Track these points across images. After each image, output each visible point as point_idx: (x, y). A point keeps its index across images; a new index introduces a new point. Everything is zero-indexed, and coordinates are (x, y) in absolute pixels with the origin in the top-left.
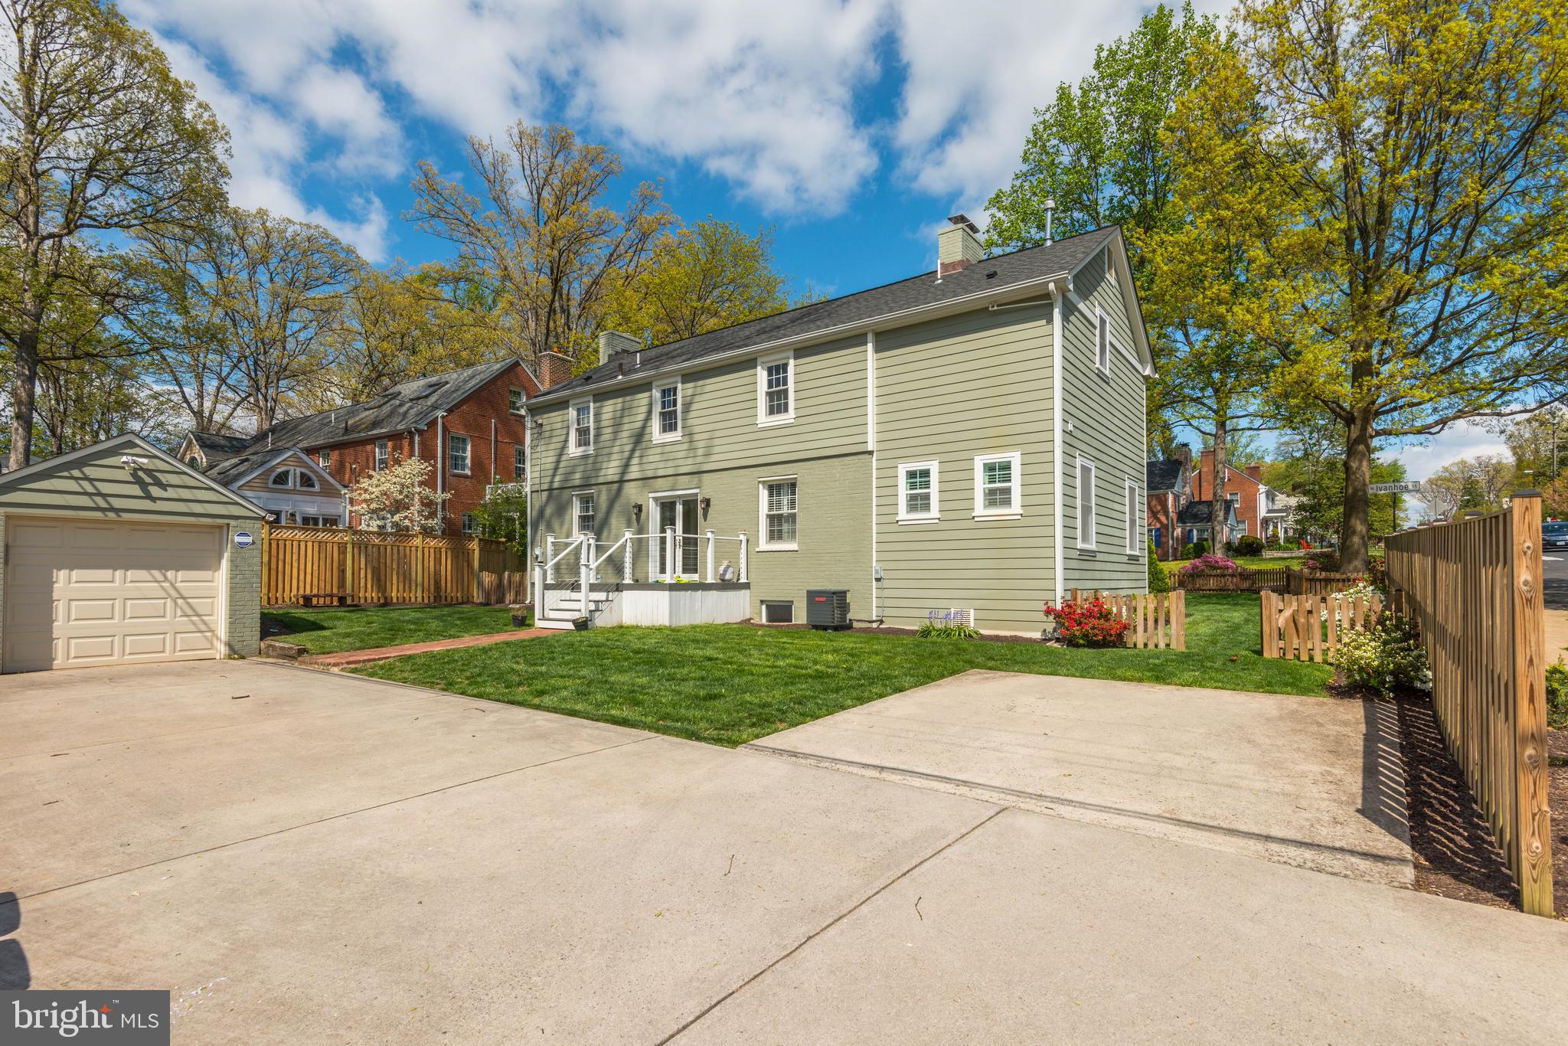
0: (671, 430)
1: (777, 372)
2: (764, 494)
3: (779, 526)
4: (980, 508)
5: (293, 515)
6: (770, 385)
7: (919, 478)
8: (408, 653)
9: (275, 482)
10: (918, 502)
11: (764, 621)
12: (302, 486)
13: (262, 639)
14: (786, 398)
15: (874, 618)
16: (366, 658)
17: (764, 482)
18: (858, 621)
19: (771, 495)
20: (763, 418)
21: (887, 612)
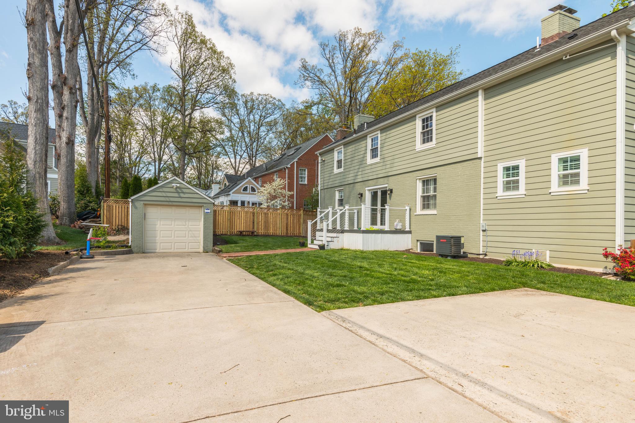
0: (375, 157)
1: (427, 122)
2: (419, 185)
3: (427, 202)
4: (555, 187)
5: (249, 202)
6: (423, 129)
7: (511, 171)
8: (250, 254)
9: (243, 190)
10: (511, 185)
11: (419, 251)
12: (251, 191)
13: (213, 246)
14: (432, 134)
15: (481, 253)
16: (236, 255)
17: (420, 179)
18: (470, 253)
19: (424, 185)
20: (419, 146)
21: (489, 250)
